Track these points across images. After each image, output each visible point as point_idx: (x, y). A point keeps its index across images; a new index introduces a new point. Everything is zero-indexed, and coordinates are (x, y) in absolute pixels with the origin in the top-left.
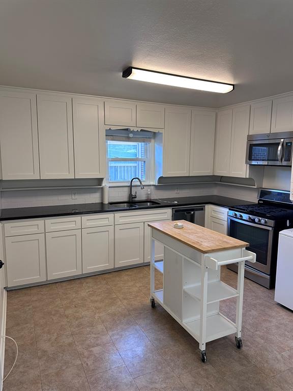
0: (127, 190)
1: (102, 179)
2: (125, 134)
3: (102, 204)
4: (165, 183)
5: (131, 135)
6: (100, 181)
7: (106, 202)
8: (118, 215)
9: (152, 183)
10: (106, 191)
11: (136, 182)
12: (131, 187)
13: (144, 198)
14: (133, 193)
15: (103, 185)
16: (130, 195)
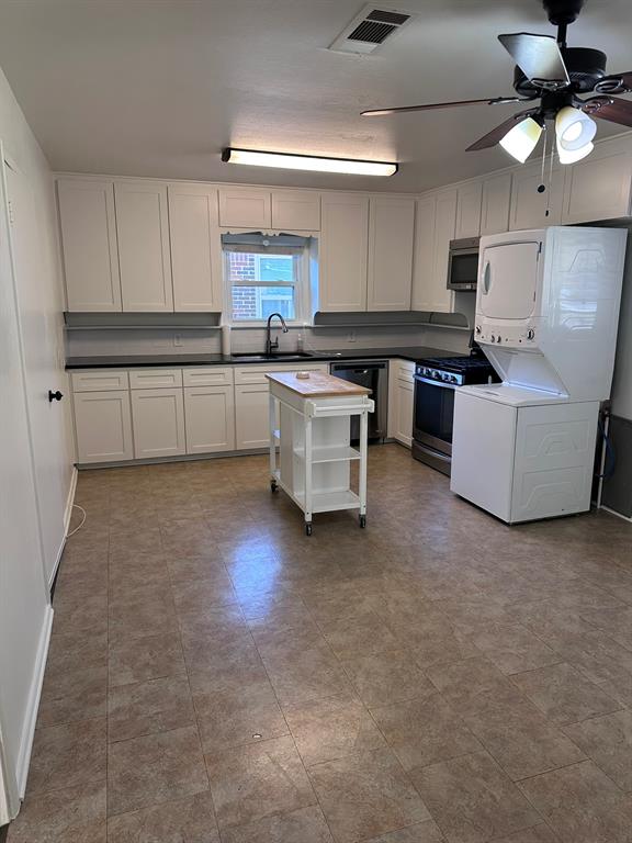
0: (262, 333)
1: (219, 314)
2: (254, 241)
3: (222, 355)
4: (326, 322)
5: (266, 243)
6: (217, 316)
7: (228, 352)
8: (239, 369)
9: (305, 324)
10: (228, 334)
11: (276, 322)
12: (268, 329)
13: (292, 348)
14: (273, 340)
15: (222, 324)
16: (268, 342)
